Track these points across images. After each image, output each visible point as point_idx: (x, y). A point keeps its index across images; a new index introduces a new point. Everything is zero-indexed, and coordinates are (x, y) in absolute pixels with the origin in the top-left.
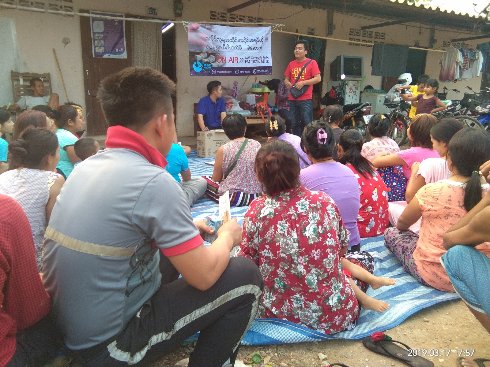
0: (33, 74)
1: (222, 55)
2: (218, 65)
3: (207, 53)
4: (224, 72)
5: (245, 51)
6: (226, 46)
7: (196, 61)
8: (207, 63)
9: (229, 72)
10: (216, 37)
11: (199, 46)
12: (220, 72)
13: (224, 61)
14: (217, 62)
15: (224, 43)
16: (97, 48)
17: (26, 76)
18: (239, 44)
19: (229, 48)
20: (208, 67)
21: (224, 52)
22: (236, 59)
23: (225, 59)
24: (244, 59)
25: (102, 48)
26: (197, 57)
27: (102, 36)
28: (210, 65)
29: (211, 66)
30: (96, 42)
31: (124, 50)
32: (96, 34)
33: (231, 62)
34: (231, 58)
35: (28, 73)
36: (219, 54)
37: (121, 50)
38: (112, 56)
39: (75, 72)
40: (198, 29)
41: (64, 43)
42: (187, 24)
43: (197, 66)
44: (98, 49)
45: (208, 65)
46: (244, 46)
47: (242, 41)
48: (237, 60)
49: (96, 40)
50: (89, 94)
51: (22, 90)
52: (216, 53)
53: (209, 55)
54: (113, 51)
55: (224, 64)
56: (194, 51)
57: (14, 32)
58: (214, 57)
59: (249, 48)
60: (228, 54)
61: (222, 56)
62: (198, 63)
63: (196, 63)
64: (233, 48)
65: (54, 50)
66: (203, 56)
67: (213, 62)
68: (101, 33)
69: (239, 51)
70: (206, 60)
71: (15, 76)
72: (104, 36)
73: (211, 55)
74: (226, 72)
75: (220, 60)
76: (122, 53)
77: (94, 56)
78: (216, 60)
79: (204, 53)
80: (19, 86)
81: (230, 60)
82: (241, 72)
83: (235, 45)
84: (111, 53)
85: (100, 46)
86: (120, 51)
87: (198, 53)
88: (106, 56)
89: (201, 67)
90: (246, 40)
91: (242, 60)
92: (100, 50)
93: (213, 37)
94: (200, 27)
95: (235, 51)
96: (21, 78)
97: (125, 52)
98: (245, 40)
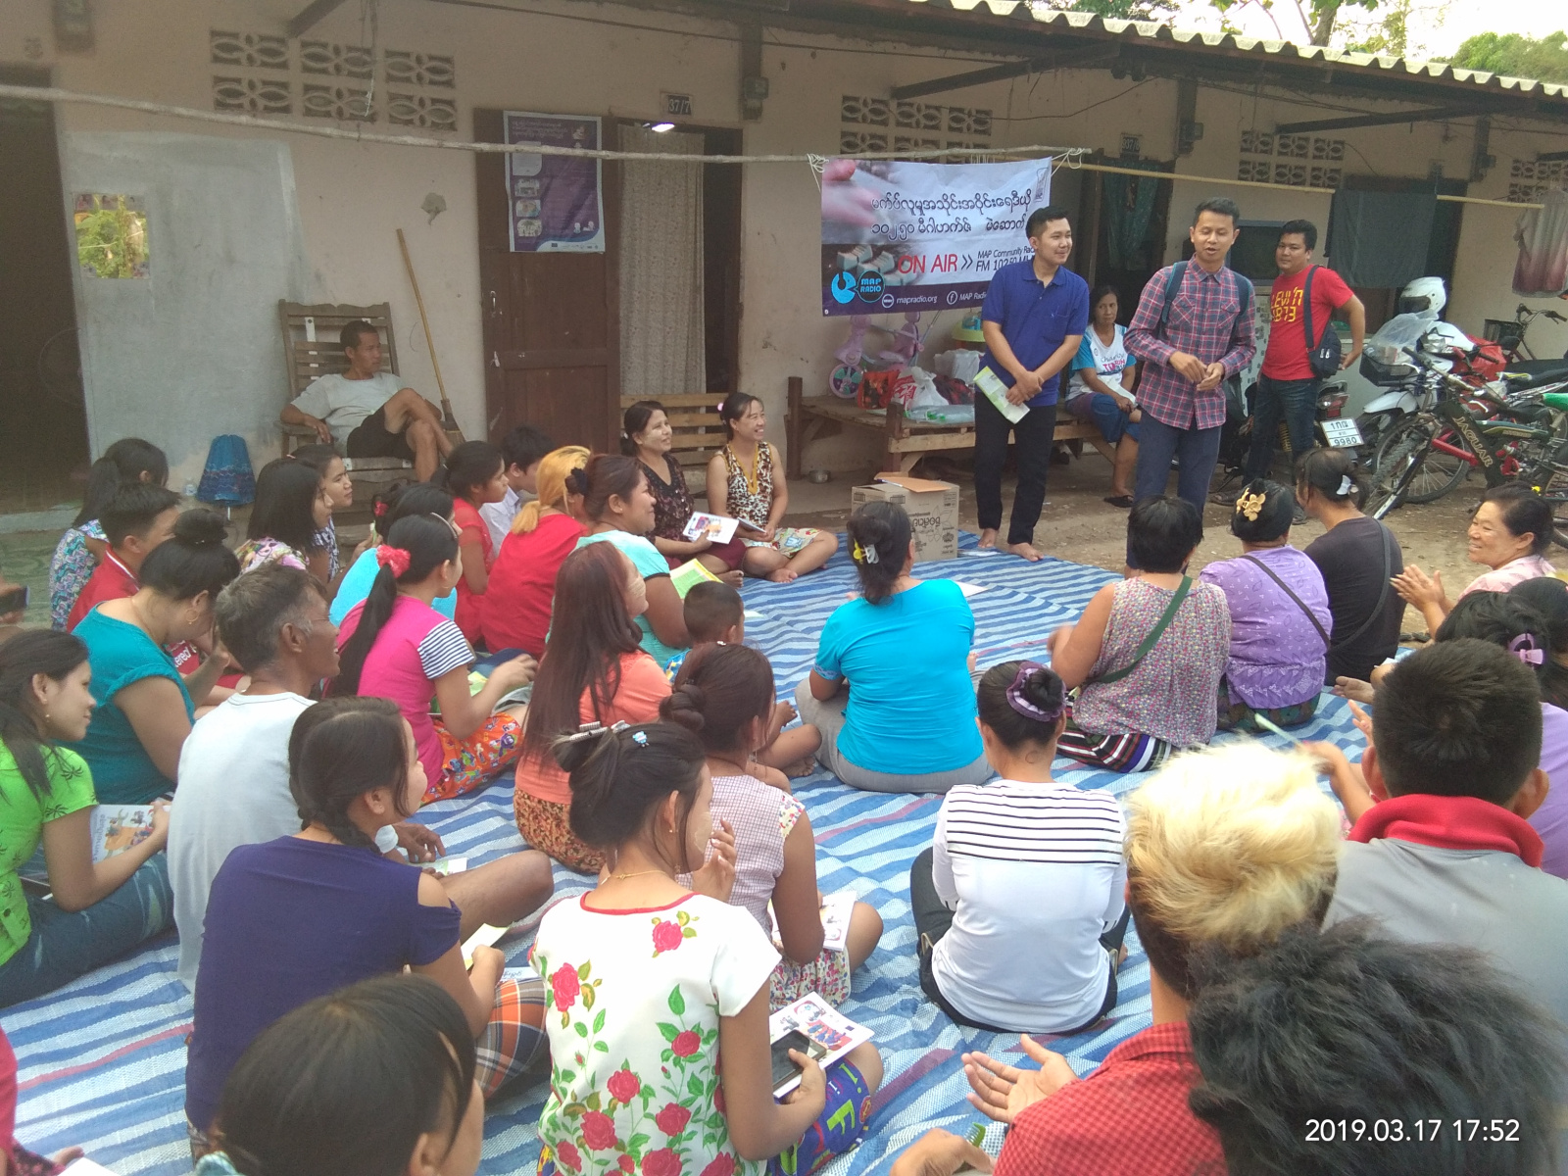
0: (343, 307)
1: (916, 249)
2: (902, 281)
3: (873, 246)
4: (916, 300)
5: (979, 234)
6: (926, 224)
7: (840, 271)
8: (872, 275)
9: (930, 299)
10: (900, 199)
11: (850, 225)
12: (906, 301)
13: (918, 269)
14: (898, 272)
15: (922, 213)
16: (520, 224)
17: (324, 316)
18: (961, 213)
19: (935, 229)
20: (870, 286)
21: (919, 241)
22: (953, 259)
23: (921, 260)
24: (975, 258)
25: (538, 224)
26: (843, 258)
27: (537, 185)
28: (878, 280)
29: (881, 284)
30: (520, 206)
31: (597, 226)
32: (521, 181)
33: (938, 269)
34: (938, 257)
35: (330, 305)
36: (908, 247)
37: (587, 226)
38: (563, 246)
39: (459, 296)
40: (852, 178)
41: (429, 212)
42: (821, 163)
43: (842, 285)
44: (523, 226)
45: (872, 281)
46: (977, 219)
47: (970, 204)
48: (954, 263)
49: (520, 198)
50: (497, 364)
51: (315, 359)
52: (897, 246)
53: (877, 252)
54: (564, 232)
55: (918, 276)
56: (836, 242)
57: (288, 182)
58: (891, 256)
59: (991, 227)
60: (931, 248)
61: (914, 254)
62: (847, 276)
63: (841, 276)
64: (945, 228)
65: (399, 233)
66: (860, 255)
67: (889, 272)
68: (534, 178)
69: (962, 237)
70: (868, 267)
71: (290, 315)
72: (541, 186)
73: (884, 253)
74: (922, 299)
75: (907, 264)
76: (590, 235)
77: (512, 249)
78: (898, 266)
79: (865, 247)
80: (303, 349)
81: (935, 265)
82: (963, 297)
83: (951, 221)
84: (561, 238)
85: (530, 218)
86: (585, 229)
87: (848, 248)
88: (546, 247)
89: (851, 289)
90: (980, 202)
91: (967, 264)
92: (530, 230)
93: (891, 198)
94: (857, 171)
95: (951, 235)
96: (310, 321)
97: (601, 232)
98: (978, 200)
